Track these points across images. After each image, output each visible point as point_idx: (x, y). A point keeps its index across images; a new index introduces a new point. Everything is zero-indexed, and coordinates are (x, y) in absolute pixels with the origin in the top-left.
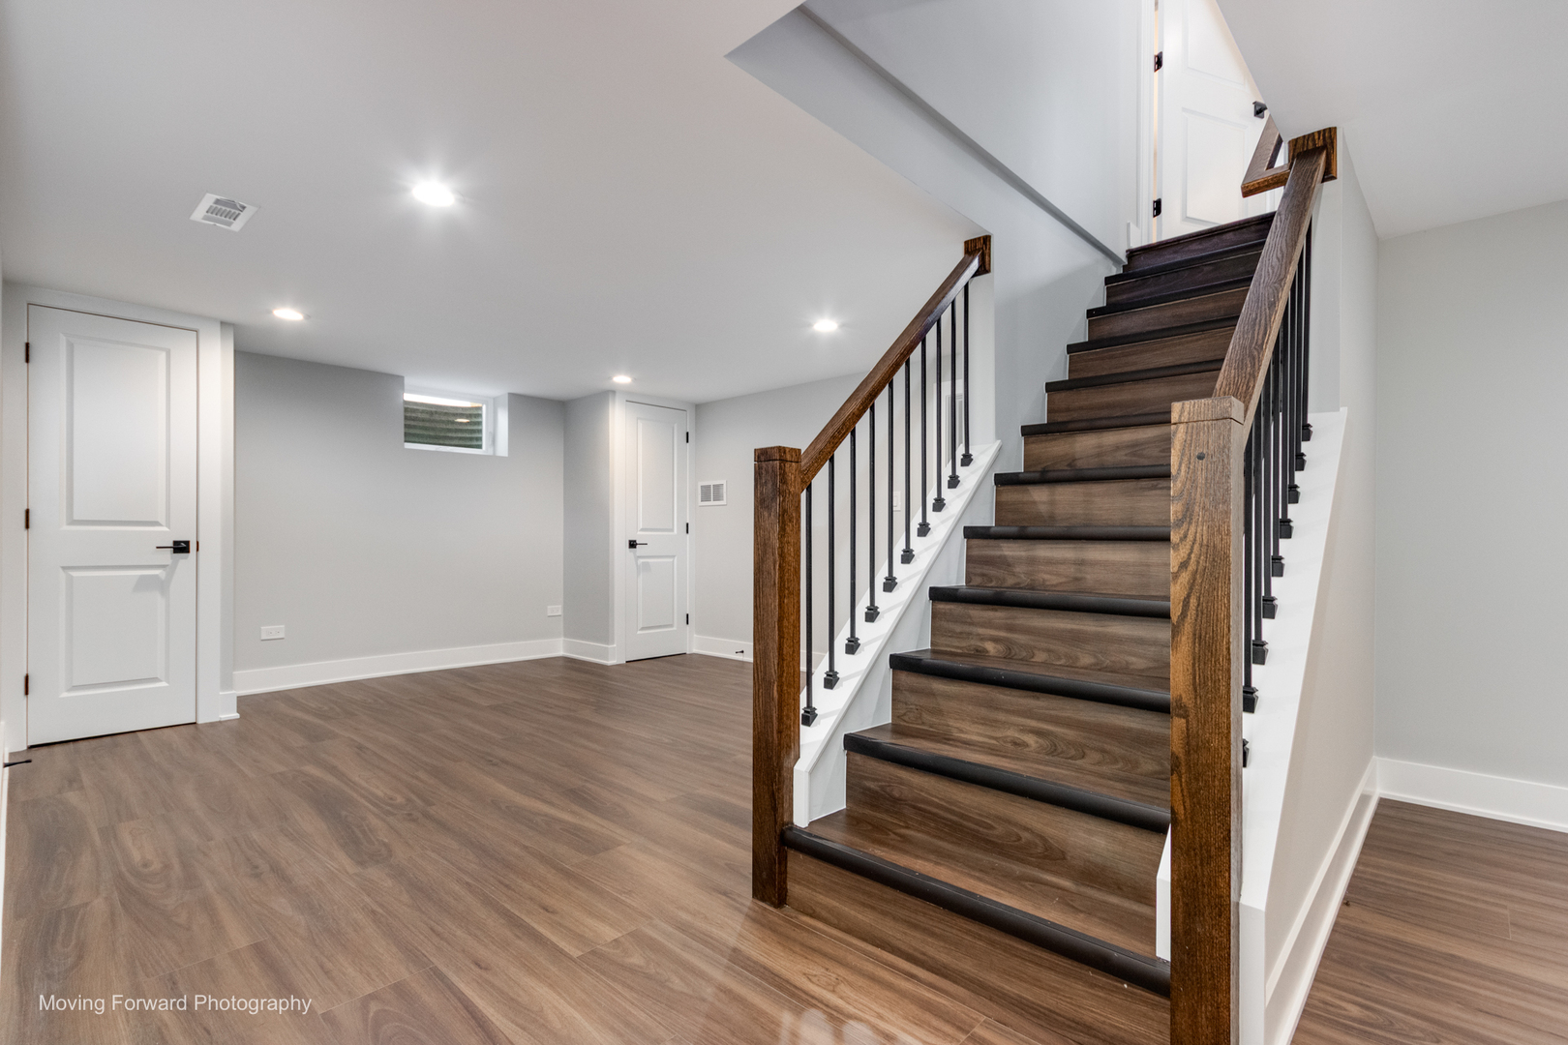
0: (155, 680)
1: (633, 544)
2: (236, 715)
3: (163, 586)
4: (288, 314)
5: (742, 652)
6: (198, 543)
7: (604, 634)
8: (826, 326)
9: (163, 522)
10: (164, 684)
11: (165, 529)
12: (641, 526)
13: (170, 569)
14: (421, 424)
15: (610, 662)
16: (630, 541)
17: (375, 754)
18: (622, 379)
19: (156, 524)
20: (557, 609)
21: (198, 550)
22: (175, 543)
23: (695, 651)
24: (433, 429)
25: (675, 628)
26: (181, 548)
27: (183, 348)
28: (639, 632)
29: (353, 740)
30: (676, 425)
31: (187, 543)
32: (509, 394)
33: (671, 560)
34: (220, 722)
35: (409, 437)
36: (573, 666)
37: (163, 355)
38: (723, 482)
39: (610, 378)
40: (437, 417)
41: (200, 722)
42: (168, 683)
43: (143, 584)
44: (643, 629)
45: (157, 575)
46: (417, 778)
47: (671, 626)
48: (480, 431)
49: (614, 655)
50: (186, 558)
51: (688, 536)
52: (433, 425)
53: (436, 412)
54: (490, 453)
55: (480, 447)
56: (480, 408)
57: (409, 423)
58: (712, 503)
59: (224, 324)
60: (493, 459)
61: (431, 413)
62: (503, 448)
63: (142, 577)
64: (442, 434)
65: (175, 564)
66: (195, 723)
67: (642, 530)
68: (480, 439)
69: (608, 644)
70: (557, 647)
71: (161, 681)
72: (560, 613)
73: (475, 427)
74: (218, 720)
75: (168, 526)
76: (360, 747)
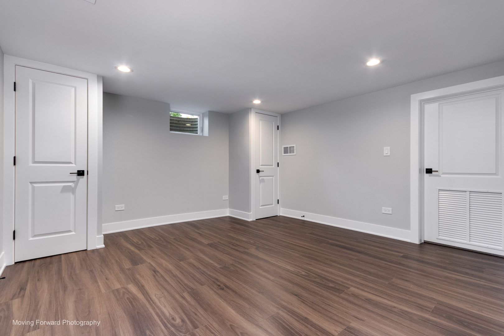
0: (70, 231)
1: (258, 171)
2: (103, 246)
3: (73, 190)
4: (124, 69)
5: (304, 216)
6: (88, 171)
7: (246, 207)
8: (373, 62)
9: (73, 162)
10: (73, 233)
11: (74, 165)
12: (261, 164)
13: (76, 183)
14: (175, 125)
15: (250, 220)
16: (257, 170)
17: (162, 276)
18: (257, 102)
19: (70, 163)
20: (226, 197)
21: (88, 174)
22: (78, 171)
23: (281, 214)
24: (179, 127)
25: (273, 205)
26: (81, 173)
27: (81, 86)
28: (260, 207)
29: (151, 265)
30: (274, 123)
31: (83, 171)
32: (209, 111)
33: (272, 178)
34: (97, 249)
35: (171, 130)
36: (233, 221)
37: (73, 89)
38: (295, 145)
39: (252, 102)
40: (180, 122)
41: (88, 249)
42: (75, 233)
43: (65, 190)
44: (262, 206)
45: (71, 185)
46: (183, 298)
47: (272, 204)
48: (197, 127)
49: (250, 217)
50: (83, 178)
51: (278, 168)
52: (179, 125)
53: (180, 120)
54: (201, 135)
55: (197, 133)
56: (197, 119)
57: (172, 125)
58: (289, 154)
59: (99, 77)
60: (203, 137)
61: (178, 121)
62: (206, 133)
63: (64, 186)
64: (183, 129)
65: (78, 180)
66: (86, 250)
67: (262, 165)
68: (197, 131)
69: (249, 212)
70: (227, 213)
71: (73, 232)
72: (227, 199)
73: (195, 126)
74: (96, 248)
75: (75, 164)
76: (155, 271)
